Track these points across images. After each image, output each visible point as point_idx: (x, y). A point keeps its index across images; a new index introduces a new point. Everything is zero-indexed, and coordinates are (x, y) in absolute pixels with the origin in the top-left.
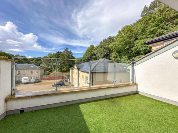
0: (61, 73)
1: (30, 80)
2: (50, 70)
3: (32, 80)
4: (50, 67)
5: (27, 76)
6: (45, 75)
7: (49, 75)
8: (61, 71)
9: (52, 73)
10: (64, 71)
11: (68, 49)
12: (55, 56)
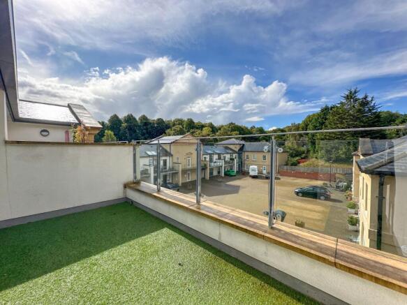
1: (260, 172)
2: (303, 156)
3: (265, 172)
4: (304, 148)
5: (255, 165)
6: (287, 165)
7: (296, 165)
8: (328, 160)
9: (305, 163)
11: (355, 92)
12: (316, 120)
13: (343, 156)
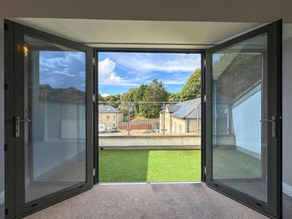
0: (147, 119)
1: (106, 129)
2: (132, 115)
5: (103, 123)
6: (124, 121)
8: (147, 117)
9: (134, 120)
10: (151, 117)
11: (157, 79)
12: (138, 92)
13: (153, 114)
